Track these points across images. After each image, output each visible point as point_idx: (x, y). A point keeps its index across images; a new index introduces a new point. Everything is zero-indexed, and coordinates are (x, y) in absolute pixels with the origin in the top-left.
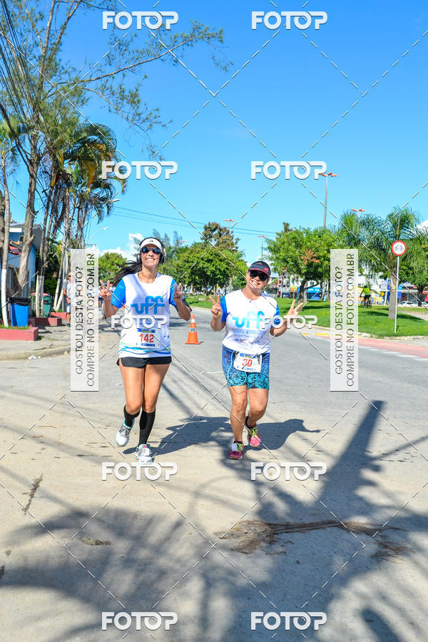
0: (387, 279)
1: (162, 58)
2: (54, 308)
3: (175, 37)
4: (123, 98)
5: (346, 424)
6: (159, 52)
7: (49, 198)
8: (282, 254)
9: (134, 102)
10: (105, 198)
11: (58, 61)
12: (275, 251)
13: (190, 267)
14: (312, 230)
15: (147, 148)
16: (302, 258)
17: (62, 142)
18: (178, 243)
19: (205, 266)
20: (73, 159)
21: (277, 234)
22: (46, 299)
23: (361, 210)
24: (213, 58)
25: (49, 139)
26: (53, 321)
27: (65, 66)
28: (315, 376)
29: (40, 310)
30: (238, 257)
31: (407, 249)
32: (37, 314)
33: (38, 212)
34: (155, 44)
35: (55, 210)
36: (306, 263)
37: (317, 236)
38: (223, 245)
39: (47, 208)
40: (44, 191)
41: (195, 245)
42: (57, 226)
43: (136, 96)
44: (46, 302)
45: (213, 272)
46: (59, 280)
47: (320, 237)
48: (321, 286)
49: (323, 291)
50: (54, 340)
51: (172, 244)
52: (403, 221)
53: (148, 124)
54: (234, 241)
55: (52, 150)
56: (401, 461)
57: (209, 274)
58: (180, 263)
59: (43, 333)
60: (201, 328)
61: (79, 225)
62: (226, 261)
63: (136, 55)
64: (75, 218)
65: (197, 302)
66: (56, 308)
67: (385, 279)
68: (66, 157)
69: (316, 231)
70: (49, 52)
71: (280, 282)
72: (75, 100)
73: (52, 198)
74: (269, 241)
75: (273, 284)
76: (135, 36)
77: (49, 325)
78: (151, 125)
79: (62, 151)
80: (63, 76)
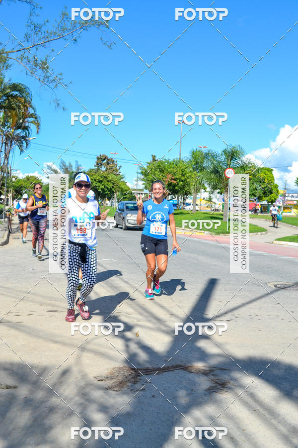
0: (223, 194)
1: (64, 38)
4: (36, 65)
5: (191, 295)
6: (63, 33)
8: (151, 177)
9: (44, 68)
10: (24, 137)
12: (145, 175)
14: (171, 161)
15: (54, 101)
16: (164, 179)
19: (97, 185)
21: (147, 163)
23: (205, 147)
24: (101, 39)
30: (120, 179)
34: (60, 27)
36: (167, 183)
37: (175, 165)
38: (110, 171)
41: (91, 170)
43: (46, 63)
45: (103, 190)
48: (178, 199)
49: (179, 202)
51: (74, 170)
52: (232, 155)
53: (54, 84)
56: (229, 320)
57: (100, 190)
61: (6, 155)
62: (112, 181)
63: (46, 35)
64: (3, 150)
67: (221, 194)
69: (174, 161)
71: (150, 196)
72: (1, 65)
74: (142, 168)
75: (145, 198)
78: (56, 85)
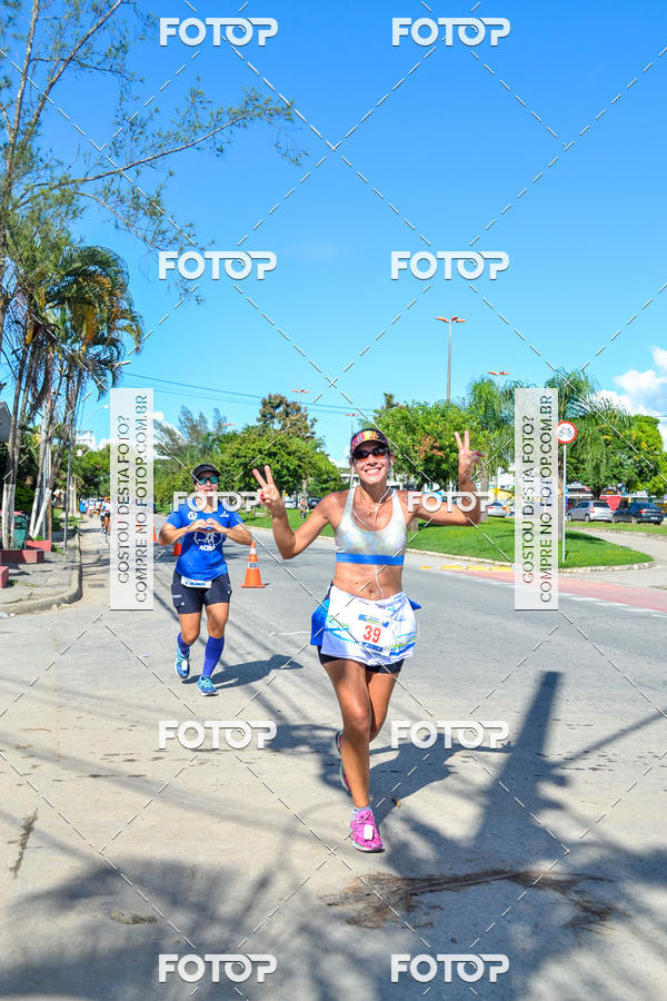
1: (197, 146)
2: (31, 534)
3: (218, 113)
4: (137, 207)
5: (503, 712)
6: (193, 137)
7: (22, 362)
9: (155, 214)
10: (109, 361)
11: (34, 151)
13: (241, 464)
14: (431, 406)
16: (416, 448)
17: (43, 275)
18: (220, 426)
20: (61, 302)
21: (375, 411)
22: (19, 520)
24: (276, 145)
25: (22, 271)
26: (30, 556)
27: (44, 158)
28: (448, 636)
29: (9, 539)
30: (315, 448)
31: (577, 432)
32: (5, 545)
33: (5, 384)
34: (186, 124)
35: (32, 381)
36: (422, 456)
37: (439, 415)
38: (291, 430)
39: (20, 378)
40: (14, 352)
41: (248, 429)
42: (35, 408)
43: (158, 203)
44: (19, 526)
46: (37, 490)
47: (443, 416)
50: (33, 586)
51: (211, 428)
54: (309, 423)
55: (27, 289)
56: (594, 769)
58: (226, 458)
59: (15, 575)
60: (264, 561)
61: (69, 402)
62: (298, 454)
63: (158, 140)
64: (63, 391)
65: (255, 519)
66: (34, 533)
68: (49, 298)
69: (437, 407)
70: (21, 138)
72: (63, 209)
73: (28, 362)
76: (156, 111)
77: (23, 561)
78: (181, 249)
79: (42, 290)
80: (42, 173)
